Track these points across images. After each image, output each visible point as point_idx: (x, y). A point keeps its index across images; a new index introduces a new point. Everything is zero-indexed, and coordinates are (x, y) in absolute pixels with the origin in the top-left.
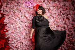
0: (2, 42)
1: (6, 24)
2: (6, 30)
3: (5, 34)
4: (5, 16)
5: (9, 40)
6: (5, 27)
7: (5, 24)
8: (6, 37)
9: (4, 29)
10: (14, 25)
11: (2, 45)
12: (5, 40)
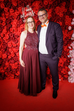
0: (63, 60)
1: (73, 41)
2: (72, 47)
3: (69, 52)
5: (71, 60)
6: (71, 43)
7: (72, 39)
8: (69, 56)
9: (69, 45)
11: (61, 63)
12: (66, 59)
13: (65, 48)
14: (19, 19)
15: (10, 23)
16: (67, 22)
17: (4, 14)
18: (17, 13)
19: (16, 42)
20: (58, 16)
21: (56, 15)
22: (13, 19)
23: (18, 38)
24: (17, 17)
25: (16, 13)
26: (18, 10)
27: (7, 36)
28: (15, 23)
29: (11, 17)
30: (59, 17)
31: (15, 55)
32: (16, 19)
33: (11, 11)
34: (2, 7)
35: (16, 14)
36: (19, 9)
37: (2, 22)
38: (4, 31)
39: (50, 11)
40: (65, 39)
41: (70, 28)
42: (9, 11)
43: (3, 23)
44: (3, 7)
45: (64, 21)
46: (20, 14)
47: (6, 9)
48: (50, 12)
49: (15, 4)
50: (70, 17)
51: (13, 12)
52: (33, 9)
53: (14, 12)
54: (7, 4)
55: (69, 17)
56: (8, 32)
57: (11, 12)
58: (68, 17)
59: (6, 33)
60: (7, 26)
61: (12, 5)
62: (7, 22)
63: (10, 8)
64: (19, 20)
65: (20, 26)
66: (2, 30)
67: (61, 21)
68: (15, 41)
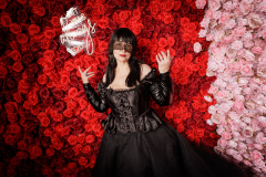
1: (214, 78)
2: (212, 97)
3: (207, 110)
4: (212, 45)
5: (220, 131)
6: (209, 87)
7: (209, 75)
8: (209, 122)
9: (206, 93)
10: (243, 81)
12: (203, 130)
13: (196, 102)
14: (58, 46)
15: (35, 60)
16: (185, 35)
17: (14, 42)
18: (49, 34)
19: (60, 109)
20: (161, 22)
21: (154, 22)
22: (41, 50)
23: (63, 96)
24: (52, 43)
25: (45, 33)
26: (51, 26)
27: (33, 98)
28: (48, 59)
29: (35, 45)
30: (162, 25)
31: (66, 143)
32: (50, 48)
33: (33, 29)
34: (4, 24)
36: (52, 21)
37: (12, 64)
38: (22, 84)
39: (137, 14)
40: (190, 78)
41: (197, 48)
42: (25, 31)
43: (15, 64)
44: (8, 23)
45: (177, 32)
48: (138, 17)
49: (38, 12)
50: (191, 21)
51: (36, 32)
52: (89, 16)
53: (42, 31)
54: (16, 15)
55: (188, 20)
56: (32, 86)
57: (31, 33)
58: (185, 21)
59: (30, 89)
60: (28, 71)
61: (30, 14)
62: (25, 60)
63: (28, 22)
64: (58, 49)
65: (63, 66)
67: (171, 35)
68: (58, 107)
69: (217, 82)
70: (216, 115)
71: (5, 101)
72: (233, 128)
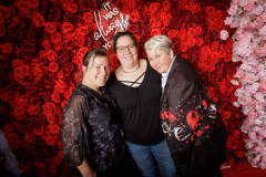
3: (234, 93)
6: (236, 71)
7: (234, 60)
12: (229, 113)
13: (223, 87)
14: (93, 43)
15: (70, 60)
17: (47, 42)
18: (84, 30)
20: (188, 12)
21: (182, 12)
22: (76, 48)
24: (86, 40)
25: (79, 30)
26: (83, 23)
29: (70, 43)
30: (189, 15)
32: (85, 46)
33: (66, 27)
34: (37, 24)
35: (81, 31)
36: (84, 18)
37: (47, 65)
38: (60, 85)
39: (166, 5)
40: (216, 65)
42: (59, 30)
43: (51, 64)
44: (41, 23)
45: (203, 21)
46: (92, 31)
47: (50, 26)
48: (167, 8)
49: (71, 9)
50: (217, 9)
51: (70, 29)
52: (121, 11)
53: (75, 28)
54: (49, 13)
56: (69, 85)
57: (65, 31)
58: (211, 10)
59: (67, 89)
60: (64, 71)
61: (63, 12)
62: (62, 59)
63: (61, 20)
64: (92, 46)
66: (54, 84)
67: (198, 24)
69: (243, 67)
70: (243, 97)
71: (43, 102)
72: (258, 107)
